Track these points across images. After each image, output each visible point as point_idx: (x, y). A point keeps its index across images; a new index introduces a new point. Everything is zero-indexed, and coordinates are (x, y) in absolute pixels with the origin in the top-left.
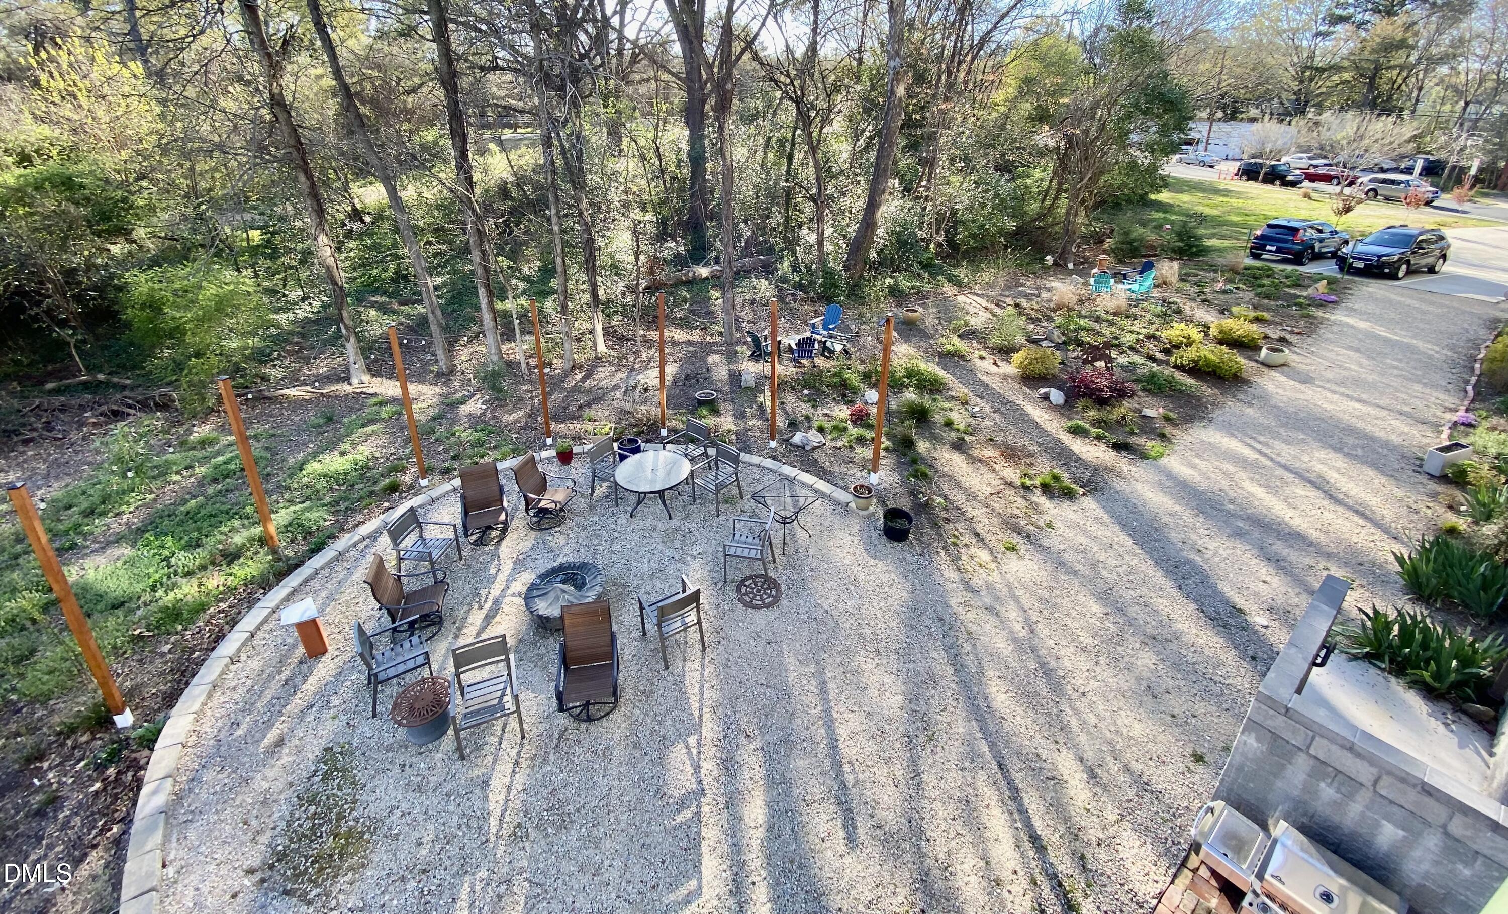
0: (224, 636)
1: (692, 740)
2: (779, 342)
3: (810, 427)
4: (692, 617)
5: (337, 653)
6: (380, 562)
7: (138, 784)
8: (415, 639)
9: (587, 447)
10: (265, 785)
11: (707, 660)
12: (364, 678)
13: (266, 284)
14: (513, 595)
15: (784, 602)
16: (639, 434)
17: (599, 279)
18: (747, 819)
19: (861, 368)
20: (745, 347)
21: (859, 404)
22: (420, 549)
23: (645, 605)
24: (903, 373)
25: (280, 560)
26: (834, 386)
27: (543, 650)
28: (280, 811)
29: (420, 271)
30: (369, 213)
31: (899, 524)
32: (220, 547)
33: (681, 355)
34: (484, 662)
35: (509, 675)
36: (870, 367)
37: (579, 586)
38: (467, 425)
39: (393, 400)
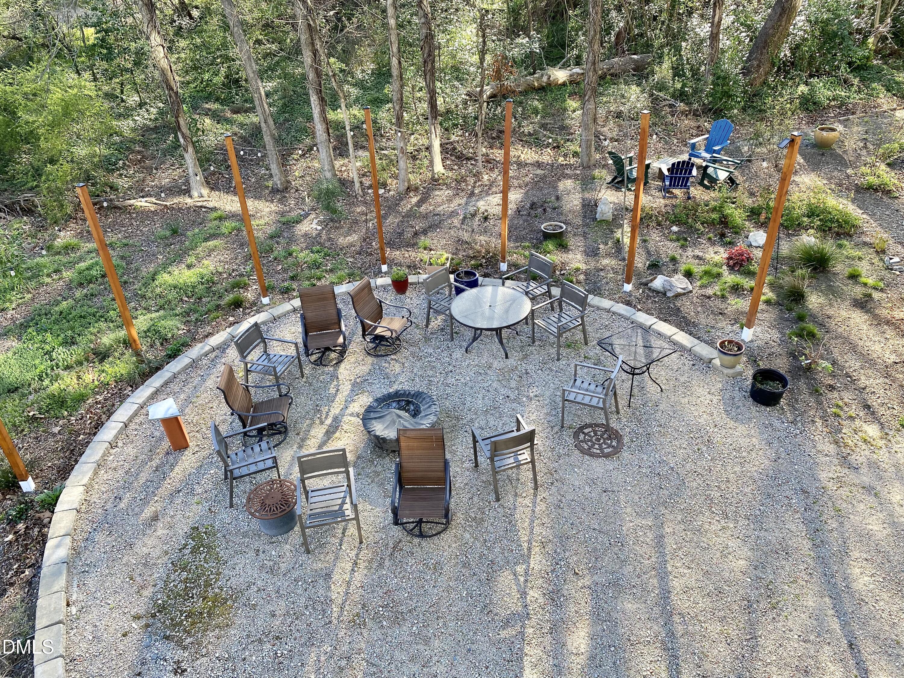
0: (103, 424)
1: (520, 569)
2: (648, 166)
3: (675, 271)
4: (525, 456)
5: (197, 449)
6: (231, 371)
7: (43, 539)
8: (264, 444)
9: (423, 277)
10: (145, 550)
11: (539, 498)
12: (221, 474)
13: (106, 88)
14: (352, 415)
15: (625, 454)
16: (477, 267)
17: (438, 84)
18: (569, 643)
19: (749, 202)
20: (604, 172)
21: (741, 245)
22: (265, 363)
23: (478, 438)
24: (804, 210)
25: (142, 362)
26: (711, 224)
27: (379, 469)
28: (158, 573)
29: (252, 75)
30: (197, 7)
31: (770, 387)
32: (92, 346)
33: (527, 179)
34: (325, 472)
35: (349, 486)
36: (760, 201)
37: (415, 414)
38: (304, 245)
39: (232, 216)
